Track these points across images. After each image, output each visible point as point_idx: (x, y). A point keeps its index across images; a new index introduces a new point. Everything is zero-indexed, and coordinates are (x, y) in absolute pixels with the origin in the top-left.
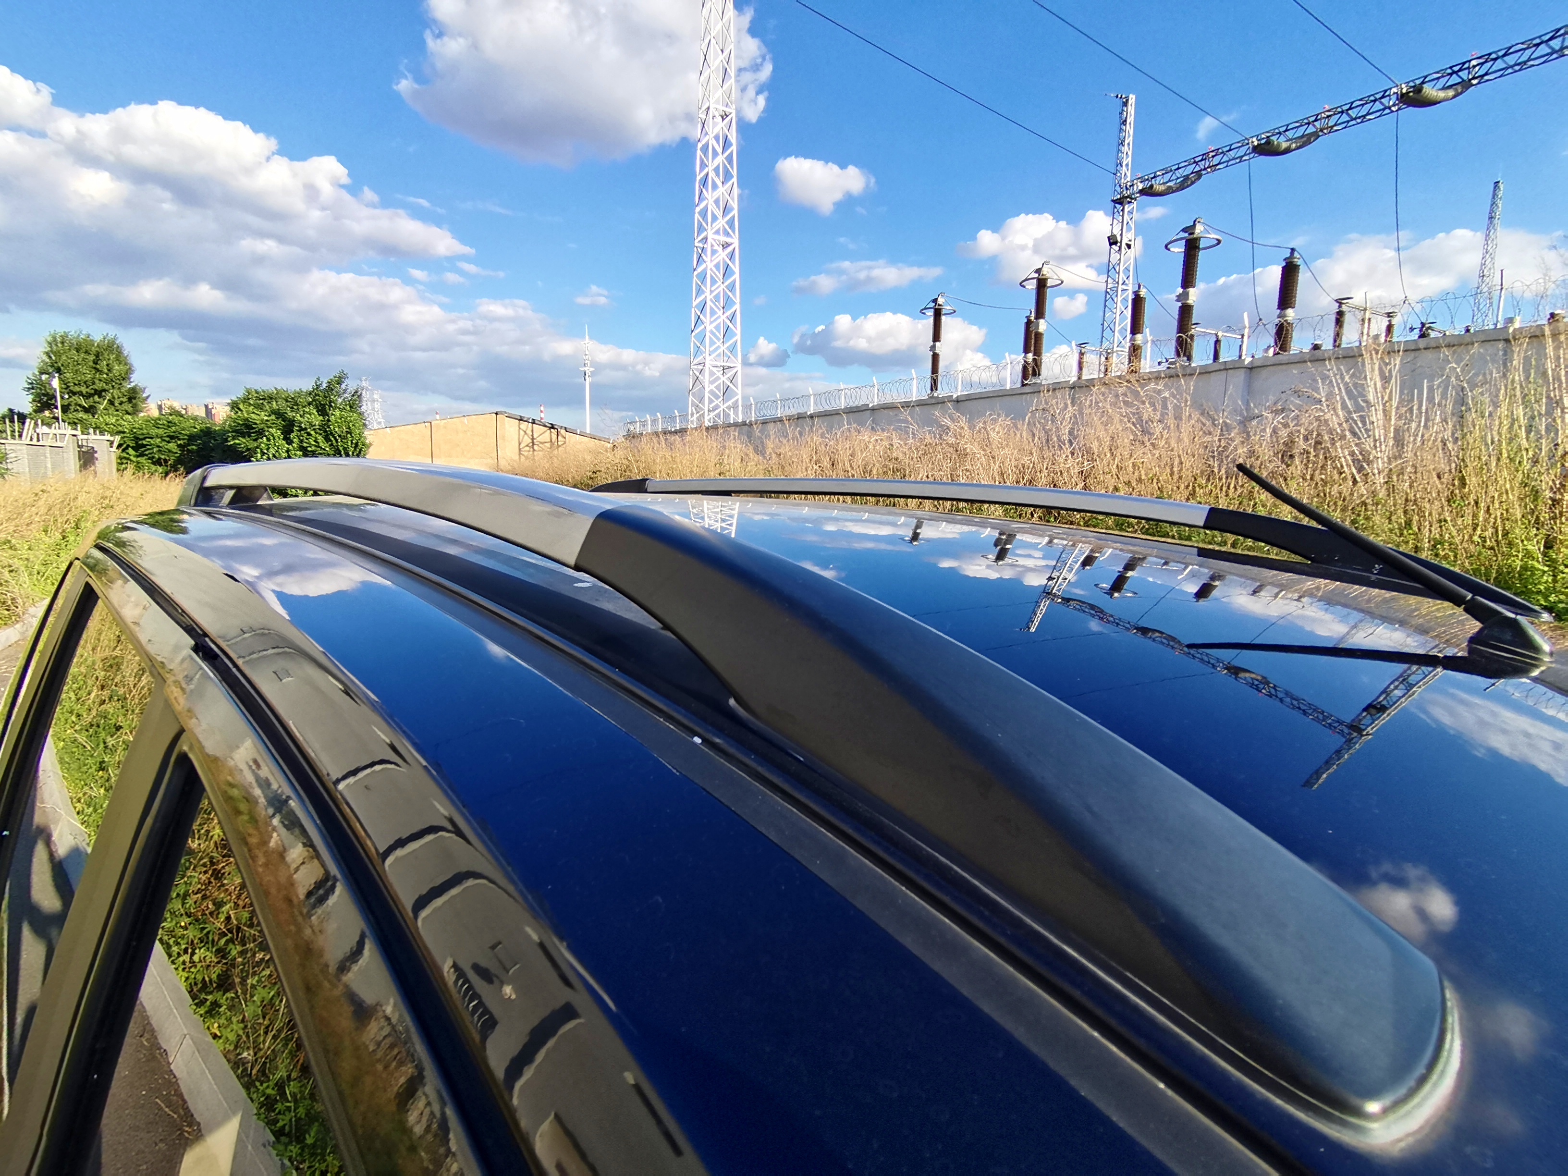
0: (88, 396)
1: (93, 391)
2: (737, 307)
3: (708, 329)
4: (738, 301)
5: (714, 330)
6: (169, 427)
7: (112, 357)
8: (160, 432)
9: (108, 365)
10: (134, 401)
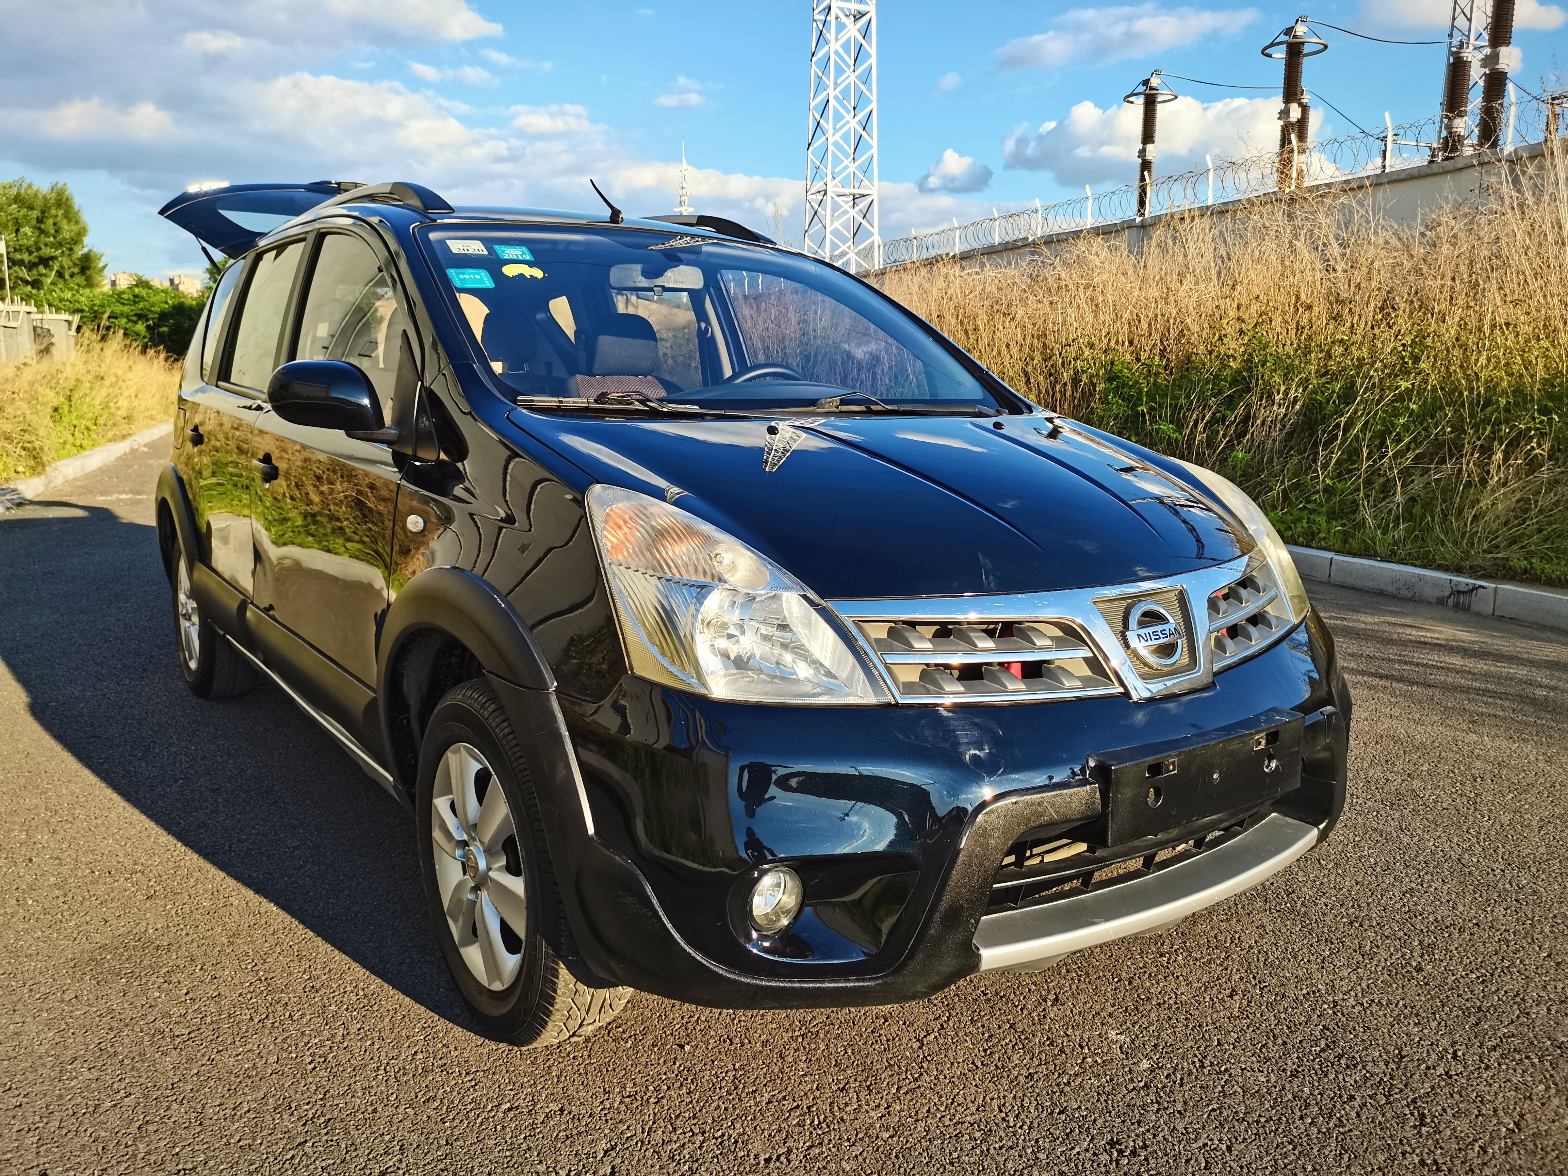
0: (31, 266)
1: (37, 260)
2: (873, 106)
3: (831, 141)
4: (874, 97)
5: (842, 142)
6: (135, 302)
7: (61, 212)
8: (126, 309)
9: (55, 224)
10: (88, 272)
